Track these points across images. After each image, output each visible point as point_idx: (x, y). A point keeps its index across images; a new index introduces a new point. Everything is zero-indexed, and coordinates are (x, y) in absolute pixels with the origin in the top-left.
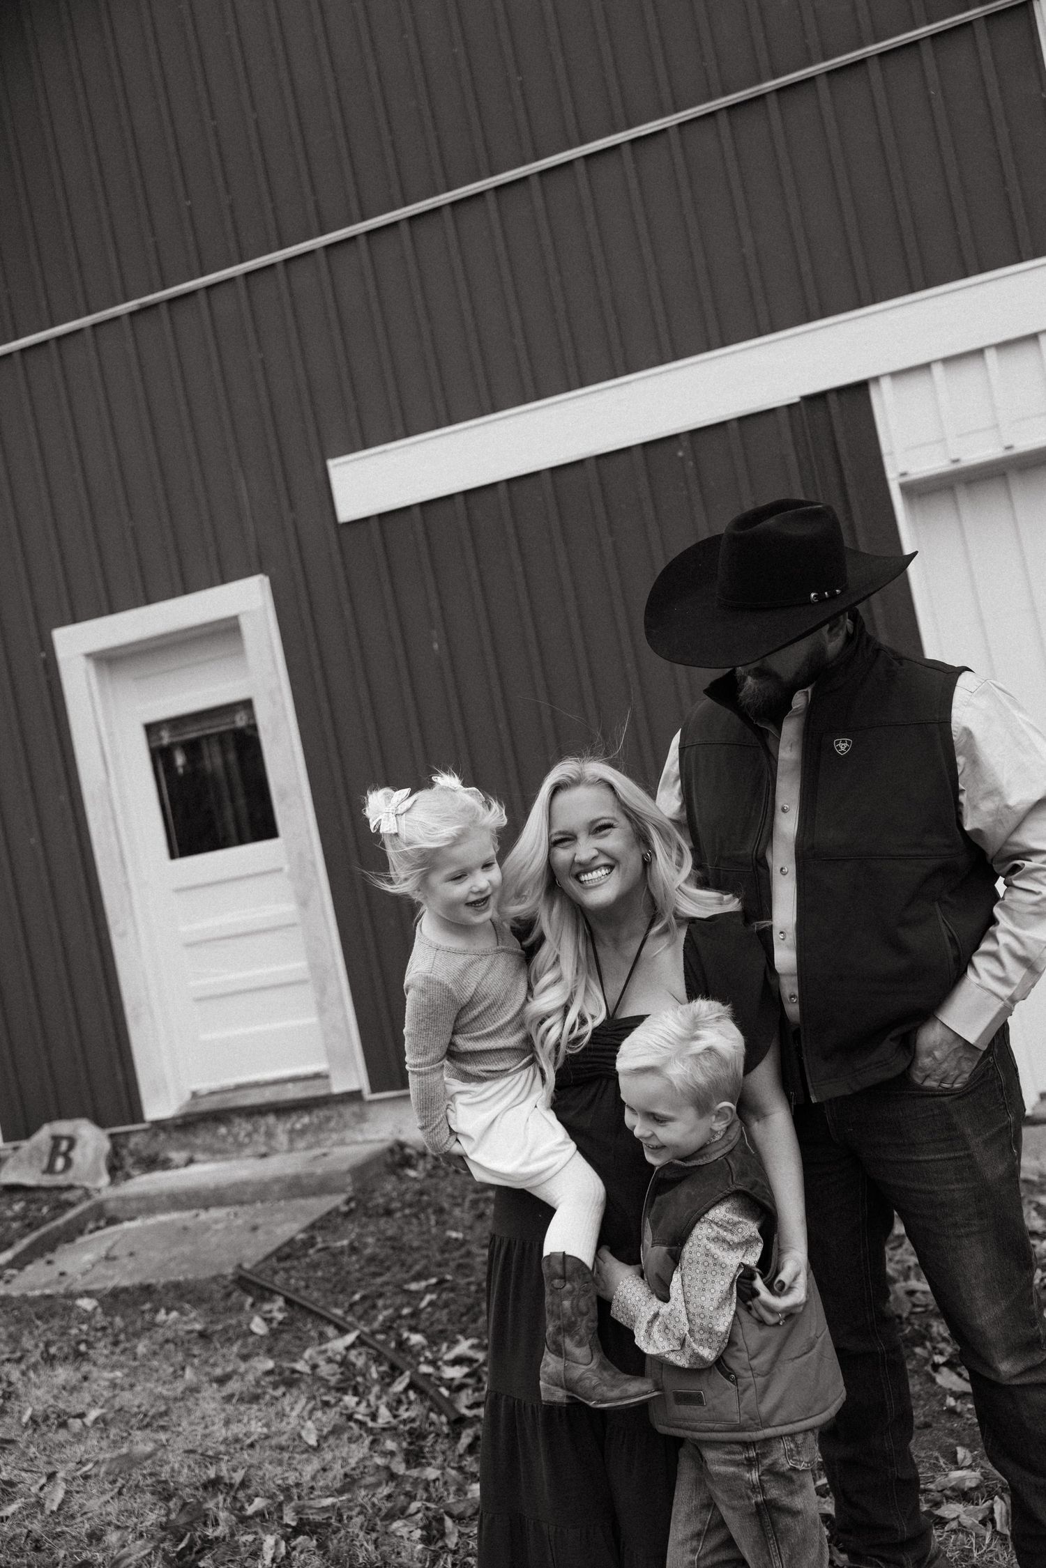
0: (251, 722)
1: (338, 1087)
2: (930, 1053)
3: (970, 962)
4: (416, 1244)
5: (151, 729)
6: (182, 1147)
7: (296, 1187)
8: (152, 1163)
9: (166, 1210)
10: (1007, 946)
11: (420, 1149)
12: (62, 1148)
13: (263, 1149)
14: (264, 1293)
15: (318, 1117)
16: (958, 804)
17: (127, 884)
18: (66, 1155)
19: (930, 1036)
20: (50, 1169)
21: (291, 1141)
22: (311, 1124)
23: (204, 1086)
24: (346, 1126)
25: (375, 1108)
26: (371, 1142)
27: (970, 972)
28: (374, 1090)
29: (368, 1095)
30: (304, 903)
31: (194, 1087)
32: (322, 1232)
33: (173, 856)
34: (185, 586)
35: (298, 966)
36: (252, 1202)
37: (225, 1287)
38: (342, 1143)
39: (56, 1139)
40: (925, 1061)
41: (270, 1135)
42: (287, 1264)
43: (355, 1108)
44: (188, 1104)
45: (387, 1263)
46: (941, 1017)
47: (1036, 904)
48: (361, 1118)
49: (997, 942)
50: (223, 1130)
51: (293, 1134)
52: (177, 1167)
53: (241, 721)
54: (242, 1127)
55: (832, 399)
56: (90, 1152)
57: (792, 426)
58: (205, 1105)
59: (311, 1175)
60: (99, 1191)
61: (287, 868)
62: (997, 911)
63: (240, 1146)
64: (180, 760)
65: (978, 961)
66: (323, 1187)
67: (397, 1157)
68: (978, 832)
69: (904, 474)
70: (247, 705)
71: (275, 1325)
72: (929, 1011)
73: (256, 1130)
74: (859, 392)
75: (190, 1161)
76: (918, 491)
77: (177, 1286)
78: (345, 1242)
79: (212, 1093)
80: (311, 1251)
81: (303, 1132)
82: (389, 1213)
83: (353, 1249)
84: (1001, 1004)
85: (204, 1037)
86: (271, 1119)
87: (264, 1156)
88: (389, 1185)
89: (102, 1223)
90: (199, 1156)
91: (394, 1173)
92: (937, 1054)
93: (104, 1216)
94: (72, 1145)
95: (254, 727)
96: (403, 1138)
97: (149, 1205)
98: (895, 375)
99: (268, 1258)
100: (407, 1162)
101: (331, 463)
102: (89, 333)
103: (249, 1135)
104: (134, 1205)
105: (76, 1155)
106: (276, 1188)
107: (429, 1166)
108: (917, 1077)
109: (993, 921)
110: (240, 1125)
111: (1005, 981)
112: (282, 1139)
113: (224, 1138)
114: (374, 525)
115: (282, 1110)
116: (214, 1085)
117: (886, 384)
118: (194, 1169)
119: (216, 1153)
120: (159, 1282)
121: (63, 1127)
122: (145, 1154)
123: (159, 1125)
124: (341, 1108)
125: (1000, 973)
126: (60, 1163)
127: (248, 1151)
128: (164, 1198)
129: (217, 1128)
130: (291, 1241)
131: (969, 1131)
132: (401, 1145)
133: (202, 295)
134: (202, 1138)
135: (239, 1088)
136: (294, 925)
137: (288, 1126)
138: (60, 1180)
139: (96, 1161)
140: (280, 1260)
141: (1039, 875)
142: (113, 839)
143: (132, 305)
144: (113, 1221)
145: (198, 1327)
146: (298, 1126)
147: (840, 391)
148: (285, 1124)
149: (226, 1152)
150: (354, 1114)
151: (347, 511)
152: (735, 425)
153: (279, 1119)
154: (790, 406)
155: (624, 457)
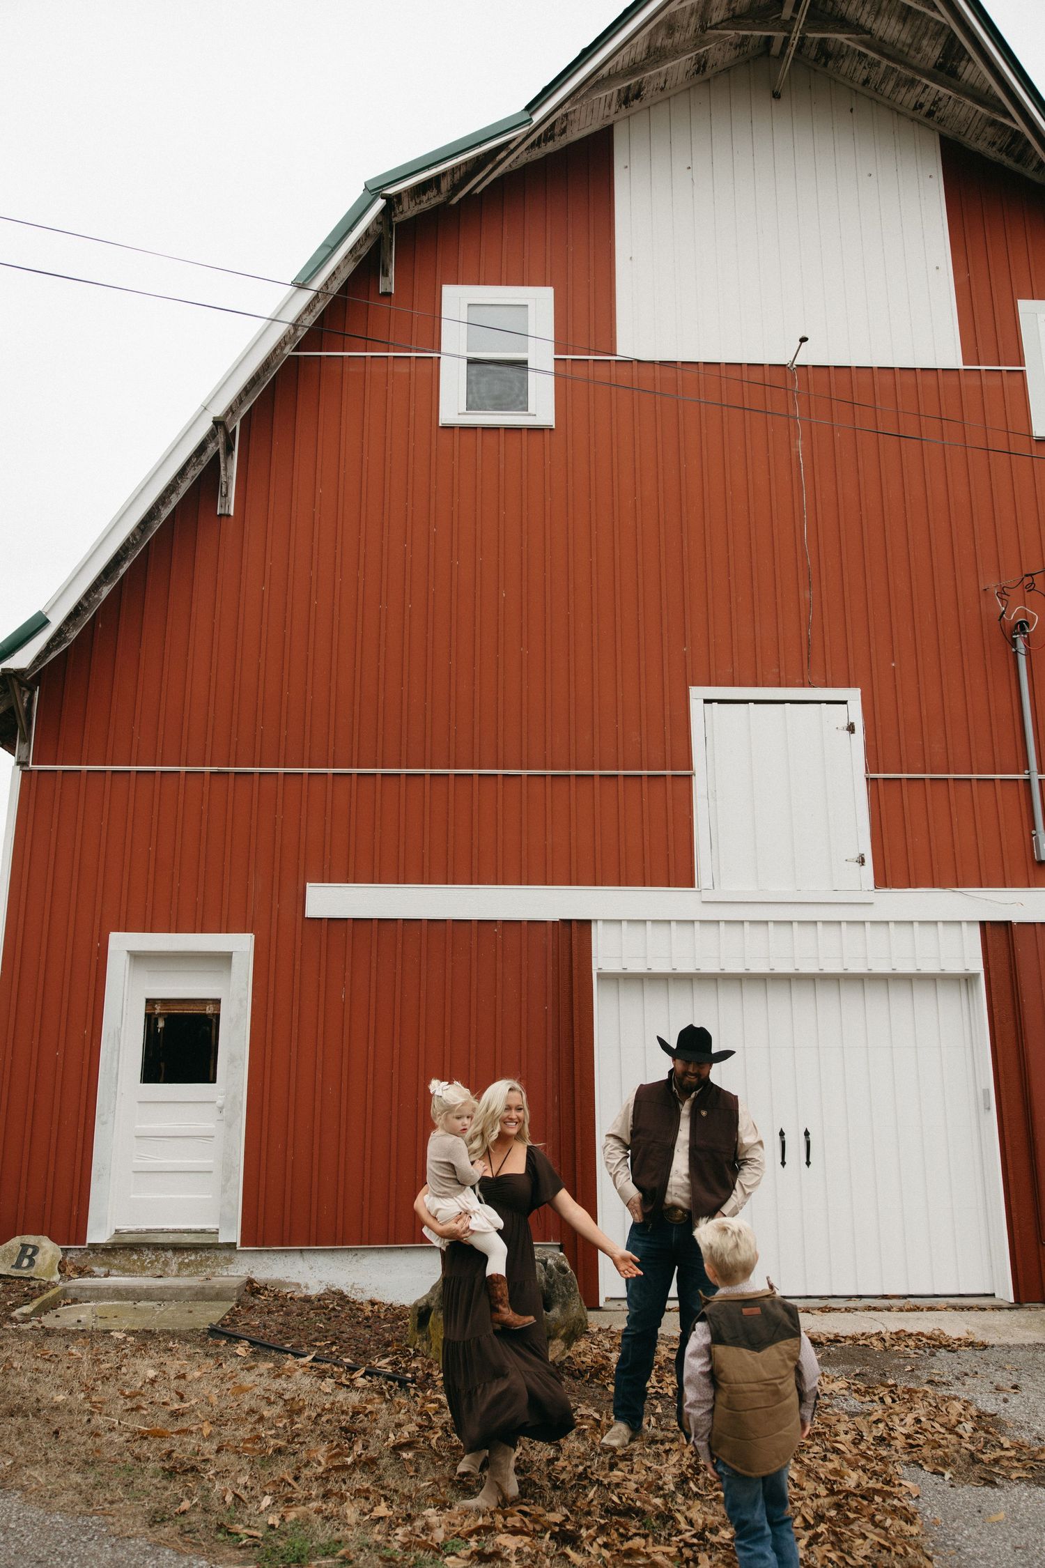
0: (217, 1012)
1: (222, 1239)
5: (150, 1002)
6: (103, 1264)
8: (82, 1272)
9: (109, 1299)
12: (29, 1253)
13: (159, 1273)
14: (231, 1338)
15: (201, 1256)
17: (116, 1093)
18: (30, 1257)
20: (18, 1265)
21: (179, 1269)
22: (196, 1260)
23: (125, 1227)
24: (218, 1266)
25: (239, 1256)
26: (234, 1276)
28: (242, 1245)
29: (238, 1247)
30: (224, 1125)
31: (118, 1227)
33: (143, 1081)
34: (202, 929)
35: (216, 1162)
37: (200, 1336)
38: (214, 1275)
39: (25, 1247)
41: (166, 1264)
42: (234, 1327)
43: (227, 1254)
44: (114, 1237)
48: (229, 1261)
50: (135, 1257)
51: (182, 1266)
52: (98, 1277)
53: (209, 1010)
54: (149, 1256)
55: (574, 925)
56: (48, 1256)
57: (554, 933)
58: (128, 1239)
60: (58, 1283)
61: (218, 1102)
63: (144, 1268)
64: (161, 1024)
66: (217, 1296)
67: (253, 1287)
69: (601, 968)
70: (216, 1002)
73: (157, 1260)
74: (586, 924)
75: (107, 1276)
76: (605, 977)
78: (256, 1323)
79: (131, 1233)
80: (239, 1324)
81: (188, 1265)
83: (264, 1326)
85: (133, 1196)
86: (170, 1254)
87: (161, 1277)
88: (255, 1301)
89: (71, 1301)
90: (113, 1272)
91: (254, 1295)
93: (71, 1298)
94: (34, 1253)
95: (218, 1016)
96: (253, 1277)
98: (605, 921)
99: (218, 1323)
100: (259, 1290)
101: (308, 885)
102: (183, 776)
103: (152, 1262)
104: (88, 1293)
105: (38, 1258)
107: (270, 1295)
110: (147, 1255)
112: (174, 1267)
113: (134, 1261)
114: (325, 924)
115: (178, 1248)
116: (133, 1228)
117: (600, 923)
118: (109, 1278)
119: (125, 1271)
121: (31, 1239)
122: (80, 1265)
123: (94, 1247)
124: (218, 1253)
126: (26, 1262)
127: (149, 1272)
128: (110, 1291)
129: (131, 1255)
130: (224, 1319)
132: (250, 1282)
134: (119, 1260)
135: (149, 1231)
136: (218, 1137)
137: (180, 1260)
138: (24, 1273)
139: (52, 1264)
143: (214, 769)
145: (200, 1351)
146: (186, 1261)
147: (578, 921)
148: (178, 1258)
149: (134, 1271)
150: (225, 1258)
151: (310, 913)
152: (526, 923)
153: (174, 1254)
154: (553, 922)
155: (468, 924)
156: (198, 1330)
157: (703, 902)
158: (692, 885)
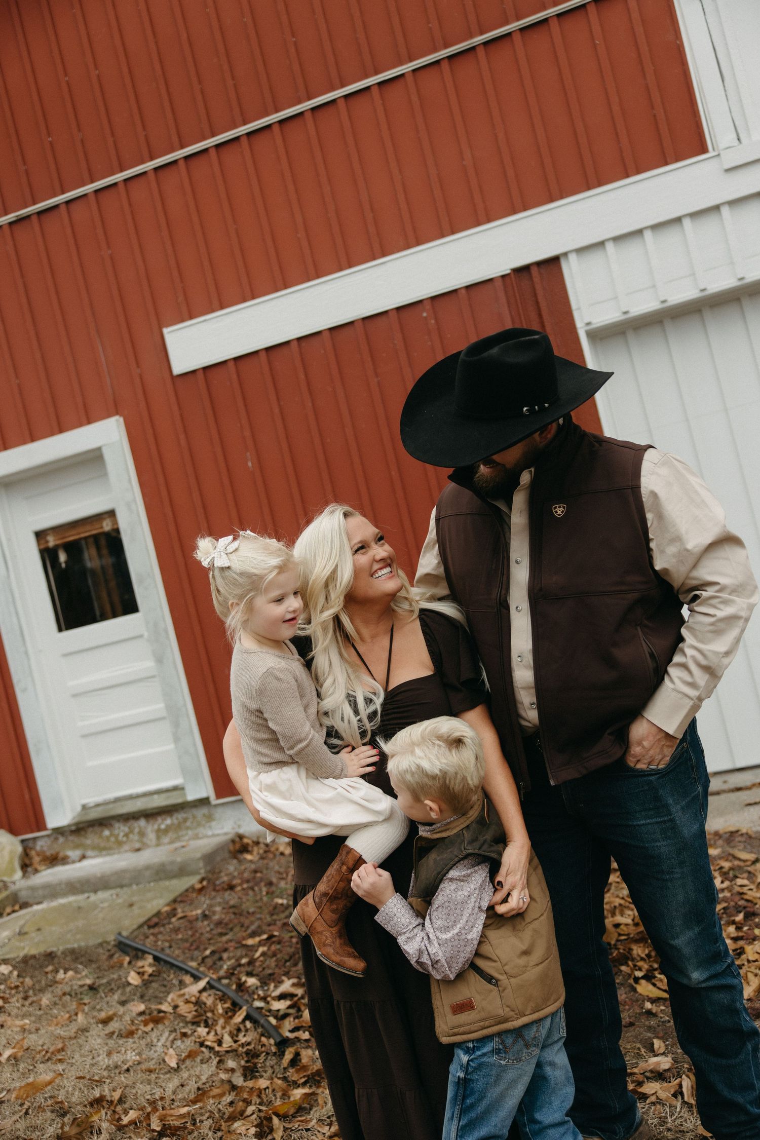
0: (115, 527)
1: (191, 796)
2: (640, 743)
3: (666, 672)
4: (251, 910)
5: (40, 535)
6: (77, 847)
7: (162, 873)
8: (54, 860)
9: (64, 895)
10: (693, 657)
11: (255, 839)
13: (137, 845)
14: (137, 953)
15: (177, 819)
16: (649, 550)
17: (26, 653)
19: (639, 730)
21: (158, 838)
22: (172, 824)
23: (91, 800)
24: (199, 825)
25: (219, 810)
26: (218, 835)
27: (666, 679)
28: (219, 796)
29: (214, 801)
30: (159, 660)
31: (84, 801)
32: (182, 905)
33: (60, 630)
34: (61, 428)
35: (158, 707)
36: (130, 885)
37: (109, 951)
38: (196, 837)
40: (636, 750)
41: (142, 834)
42: (156, 930)
43: (204, 811)
44: (79, 815)
45: (231, 926)
46: (646, 715)
47: (712, 624)
48: (210, 818)
49: (685, 655)
50: (107, 833)
51: (160, 833)
52: (74, 862)
53: (107, 526)
54: (121, 829)
55: (534, 270)
56: (7, 852)
57: (506, 292)
58: (93, 815)
59: (172, 863)
60: (14, 883)
61: (146, 634)
62: (684, 631)
63: (120, 844)
64: (63, 557)
65: (671, 670)
66: (182, 871)
67: (238, 846)
68: (666, 571)
69: (588, 324)
70: (111, 514)
71: (146, 977)
72: (636, 711)
73: (131, 831)
74: (553, 262)
75: (83, 857)
76: (599, 335)
77: (72, 952)
78: (199, 912)
79: (98, 805)
80: (174, 920)
81: (166, 831)
82: (231, 887)
83: (205, 916)
84: (691, 703)
85: (90, 764)
86: (142, 822)
87: (138, 850)
88: (232, 867)
89: (17, 907)
90: (89, 853)
91: (235, 857)
92: (645, 743)
93: (19, 903)
95: (117, 531)
96: (241, 831)
97: (53, 891)
98: (580, 251)
99: (141, 926)
100: (245, 849)
101: (166, 331)
103: (126, 835)
104: (40, 892)
106: (147, 873)
107: (261, 851)
108: (631, 762)
109: (681, 639)
110: (119, 828)
111: (693, 685)
112: (151, 836)
113: (108, 838)
114: (200, 375)
115: (150, 815)
116: (99, 799)
117: (573, 257)
118: (85, 863)
119: (102, 850)
120: (58, 950)
122: (48, 854)
123: (58, 831)
124: (194, 811)
125: (689, 679)
127: (126, 847)
128: (63, 886)
129: (102, 831)
130: (158, 914)
131: (670, 801)
132: (241, 837)
133: (63, 207)
134: (91, 839)
135: (117, 800)
136: (154, 677)
137: (156, 827)
139: (11, 862)
140: (150, 927)
141: (714, 601)
142: (15, 620)
144: (25, 905)
145: (88, 982)
146: (163, 827)
147: (539, 264)
148: (153, 825)
149: (110, 849)
150: (204, 815)
151: (179, 366)
152: (463, 291)
153: (148, 821)
154: (503, 277)
155: (384, 318)
156: (108, 943)
157: (728, 170)
158: (703, 149)
